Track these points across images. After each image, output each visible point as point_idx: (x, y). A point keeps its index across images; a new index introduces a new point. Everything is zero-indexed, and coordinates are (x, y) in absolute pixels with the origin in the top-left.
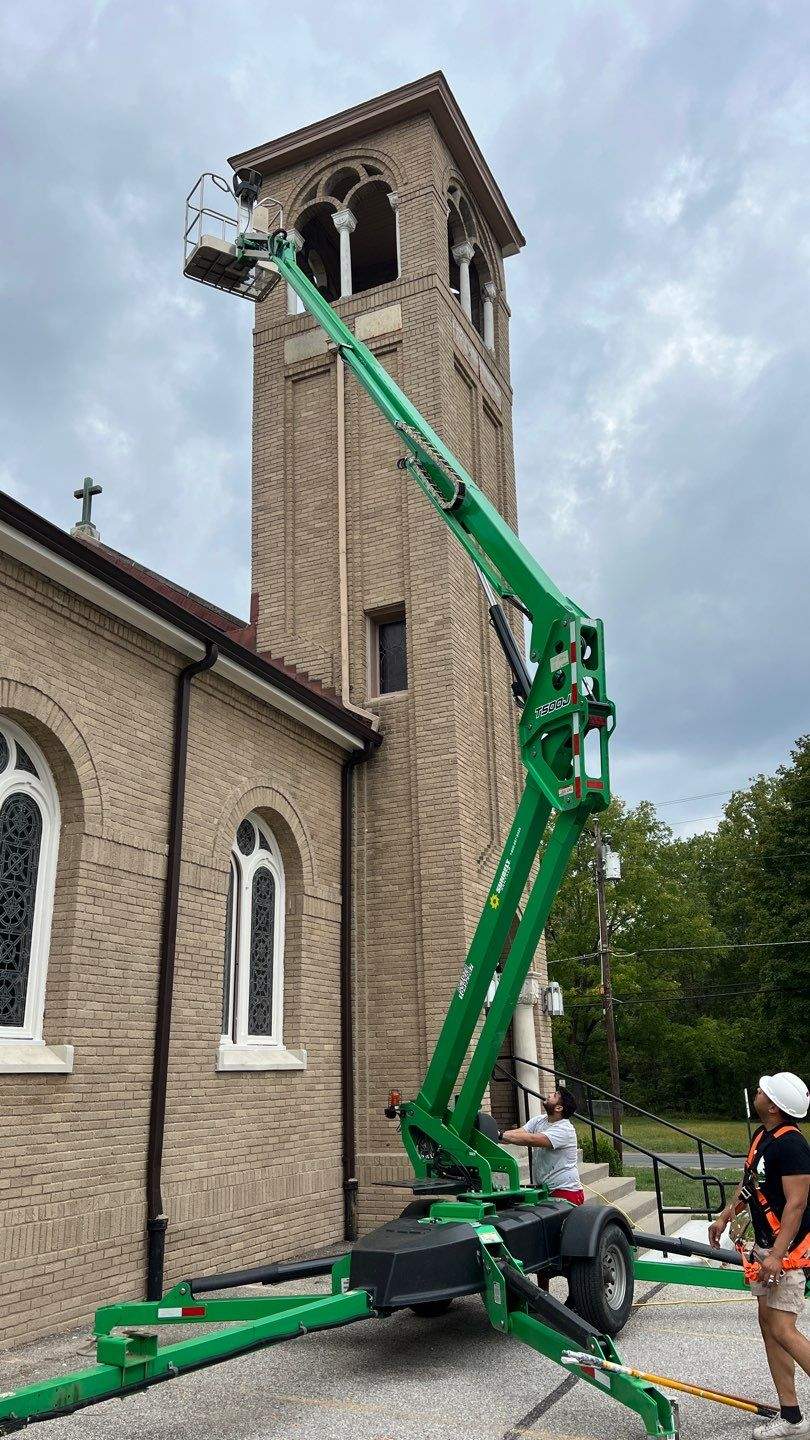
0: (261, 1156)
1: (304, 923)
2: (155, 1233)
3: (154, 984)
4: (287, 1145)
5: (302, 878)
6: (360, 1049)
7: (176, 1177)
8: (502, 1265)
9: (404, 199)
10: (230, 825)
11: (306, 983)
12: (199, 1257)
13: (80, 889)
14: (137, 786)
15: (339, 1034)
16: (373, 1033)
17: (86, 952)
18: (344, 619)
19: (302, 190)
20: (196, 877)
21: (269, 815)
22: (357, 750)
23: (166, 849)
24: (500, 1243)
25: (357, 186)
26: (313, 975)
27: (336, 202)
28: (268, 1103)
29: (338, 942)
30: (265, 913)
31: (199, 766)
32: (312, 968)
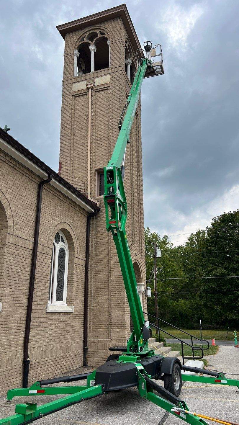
0: (59, 340)
1: (74, 266)
2: (26, 365)
3: (28, 283)
4: (67, 336)
5: (74, 252)
6: (90, 306)
7: (33, 346)
8: (145, 377)
9: (112, 42)
10: (53, 234)
11: (74, 285)
12: (39, 372)
13: (6, 251)
14: (25, 219)
15: (83, 301)
16: (94, 301)
17: (7, 272)
18: (89, 172)
19: (80, 38)
20: (42, 249)
21: (64, 231)
22: (92, 213)
23: (33, 240)
24: (143, 370)
25: (97, 38)
26: (77, 282)
27: (90, 42)
28: (62, 323)
29: (84, 272)
30: (62, 262)
31: (44, 214)
32: (76, 280)
